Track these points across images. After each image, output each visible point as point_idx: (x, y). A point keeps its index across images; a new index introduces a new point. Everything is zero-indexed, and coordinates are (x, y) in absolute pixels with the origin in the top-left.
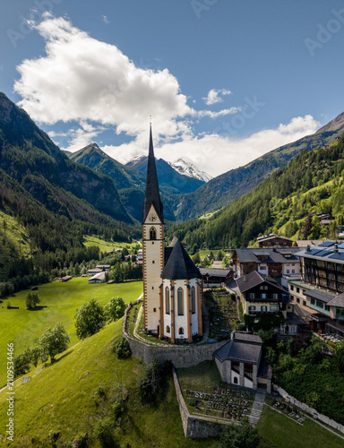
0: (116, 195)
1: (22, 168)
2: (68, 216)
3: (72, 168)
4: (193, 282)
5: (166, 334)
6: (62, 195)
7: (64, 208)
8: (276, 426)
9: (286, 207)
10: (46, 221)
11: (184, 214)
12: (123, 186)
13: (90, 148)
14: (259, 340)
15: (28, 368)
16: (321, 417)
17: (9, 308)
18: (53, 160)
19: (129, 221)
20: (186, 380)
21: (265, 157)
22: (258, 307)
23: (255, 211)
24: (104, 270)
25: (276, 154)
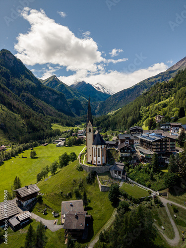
0: (66, 102)
1: (20, 90)
2: (43, 114)
3: (44, 89)
4: (103, 146)
5: (94, 163)
6: (40, 103)
7: (41, 110)
8: (126, 187)
9: (148, 111)
10: (33, 116)
11: (100, 112)
12: (69, 97)
13: (53, 78)
14: (124, 164)
15: (42, 178)
16: (139, 184)
17: (23, 157)
18: (35, 85)
19: (72, 115)
20: (101, 177)
21: (141, 83)
22: (124, 154)
23: (133, 113)
24: (63, 141)
25: (146, 82)
